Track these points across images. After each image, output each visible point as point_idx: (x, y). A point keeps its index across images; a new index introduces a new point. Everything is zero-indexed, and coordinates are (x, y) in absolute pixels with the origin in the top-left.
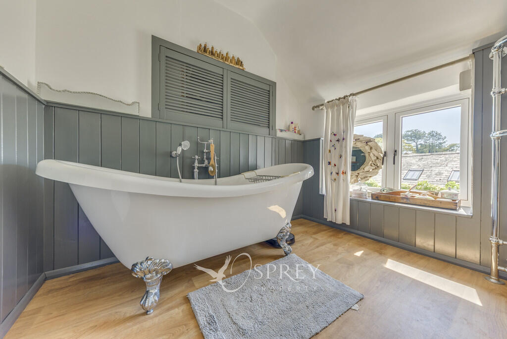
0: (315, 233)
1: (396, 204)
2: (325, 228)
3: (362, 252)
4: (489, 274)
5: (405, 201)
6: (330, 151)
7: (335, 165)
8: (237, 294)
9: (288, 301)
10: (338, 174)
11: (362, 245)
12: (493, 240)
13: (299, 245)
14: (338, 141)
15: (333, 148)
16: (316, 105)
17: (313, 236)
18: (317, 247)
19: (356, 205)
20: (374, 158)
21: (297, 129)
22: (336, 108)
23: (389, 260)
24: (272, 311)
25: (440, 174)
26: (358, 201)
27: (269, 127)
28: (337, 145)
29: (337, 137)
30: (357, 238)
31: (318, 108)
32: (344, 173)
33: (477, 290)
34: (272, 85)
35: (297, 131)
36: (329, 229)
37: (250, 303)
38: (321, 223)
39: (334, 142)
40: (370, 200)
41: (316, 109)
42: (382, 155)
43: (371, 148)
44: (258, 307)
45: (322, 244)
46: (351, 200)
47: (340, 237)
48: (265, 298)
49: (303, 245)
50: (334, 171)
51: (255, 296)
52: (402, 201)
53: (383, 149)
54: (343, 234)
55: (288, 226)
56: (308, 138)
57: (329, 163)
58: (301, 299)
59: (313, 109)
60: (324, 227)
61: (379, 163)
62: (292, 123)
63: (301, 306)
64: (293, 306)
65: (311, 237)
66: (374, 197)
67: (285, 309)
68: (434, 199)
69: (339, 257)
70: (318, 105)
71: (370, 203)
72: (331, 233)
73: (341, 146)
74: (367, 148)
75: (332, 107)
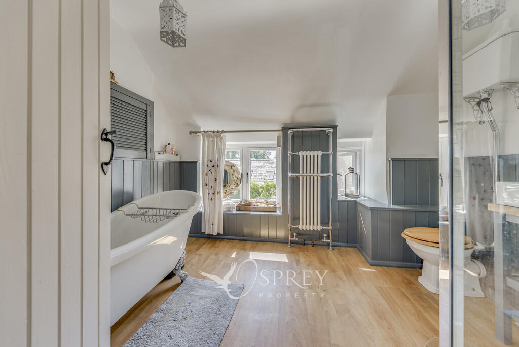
0: (198, 249)
1: (251, 213)
2: (204, 241)
3: (235, 253)
4: (288, 243)
5: (254, 209)
6: (207, 174)
7: (212, 187)
8: (154, 342)
9: (201, 319)
10: (214, 194)
11: (233, 247)
12: (289, 226)
13: (189, 266)
14: (213, 166)
15: (210, 172)
16: (193, 131)
17: (197, 253)
18: (204, 262)
19: (228, 217)
20: (235, 179)
21: (174, 150)
22: (211, 139)
23: (250, 252)
24: (193, 334)
25: (261, 174)
26: (229, 214)
27: (146, 150)
28: (213, 170)
29: (212, 164)
30: (228, 242)
31: (195, 134)
32: (219, 193)
33: (287, 256)
34: (149, 104)
35: (174, 152)
36: (207, 241)
37: (171, 341)
38: (199, 237)
39: (210, 167)
40: (235, 212)
41: (192, 134)
42: (240, 176)
43: (234, 171)
44: (180, 339)
45: (207, 258)
46: (224, 213)
47: (217, 245)
48: (182, 328)
49: (192, 265)
50: (211, 191)
51: (172, 333)
52: (253, 210)
53: (241, 172)
54: (218, 242)
55: (184, 254)
56: (185, 159)
57: (206, 185)
58: (210, 311)
59: (191, 133)
60: (202, 241)
61: (239, 183)
62: (169, 144)
63: (211, 316)
64: (207, 319)
65: (196, 254)
66: (238, 209)
67: (202, 325)
68: (267, 206)
69: (222, 263)
70: (195, 131)
71: (236, 214)
72: (210, 245)
73: (216, 171)
74: (232, 171)
75: (208, 137)
